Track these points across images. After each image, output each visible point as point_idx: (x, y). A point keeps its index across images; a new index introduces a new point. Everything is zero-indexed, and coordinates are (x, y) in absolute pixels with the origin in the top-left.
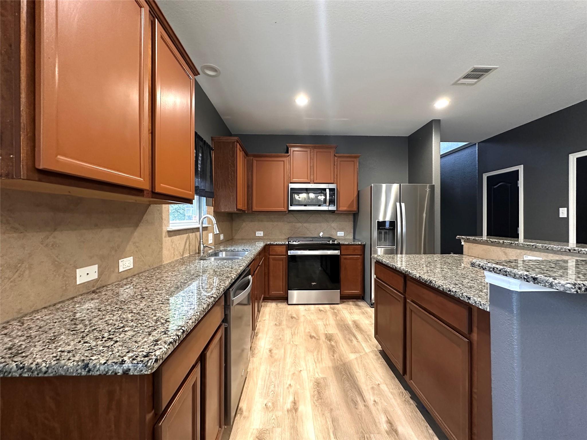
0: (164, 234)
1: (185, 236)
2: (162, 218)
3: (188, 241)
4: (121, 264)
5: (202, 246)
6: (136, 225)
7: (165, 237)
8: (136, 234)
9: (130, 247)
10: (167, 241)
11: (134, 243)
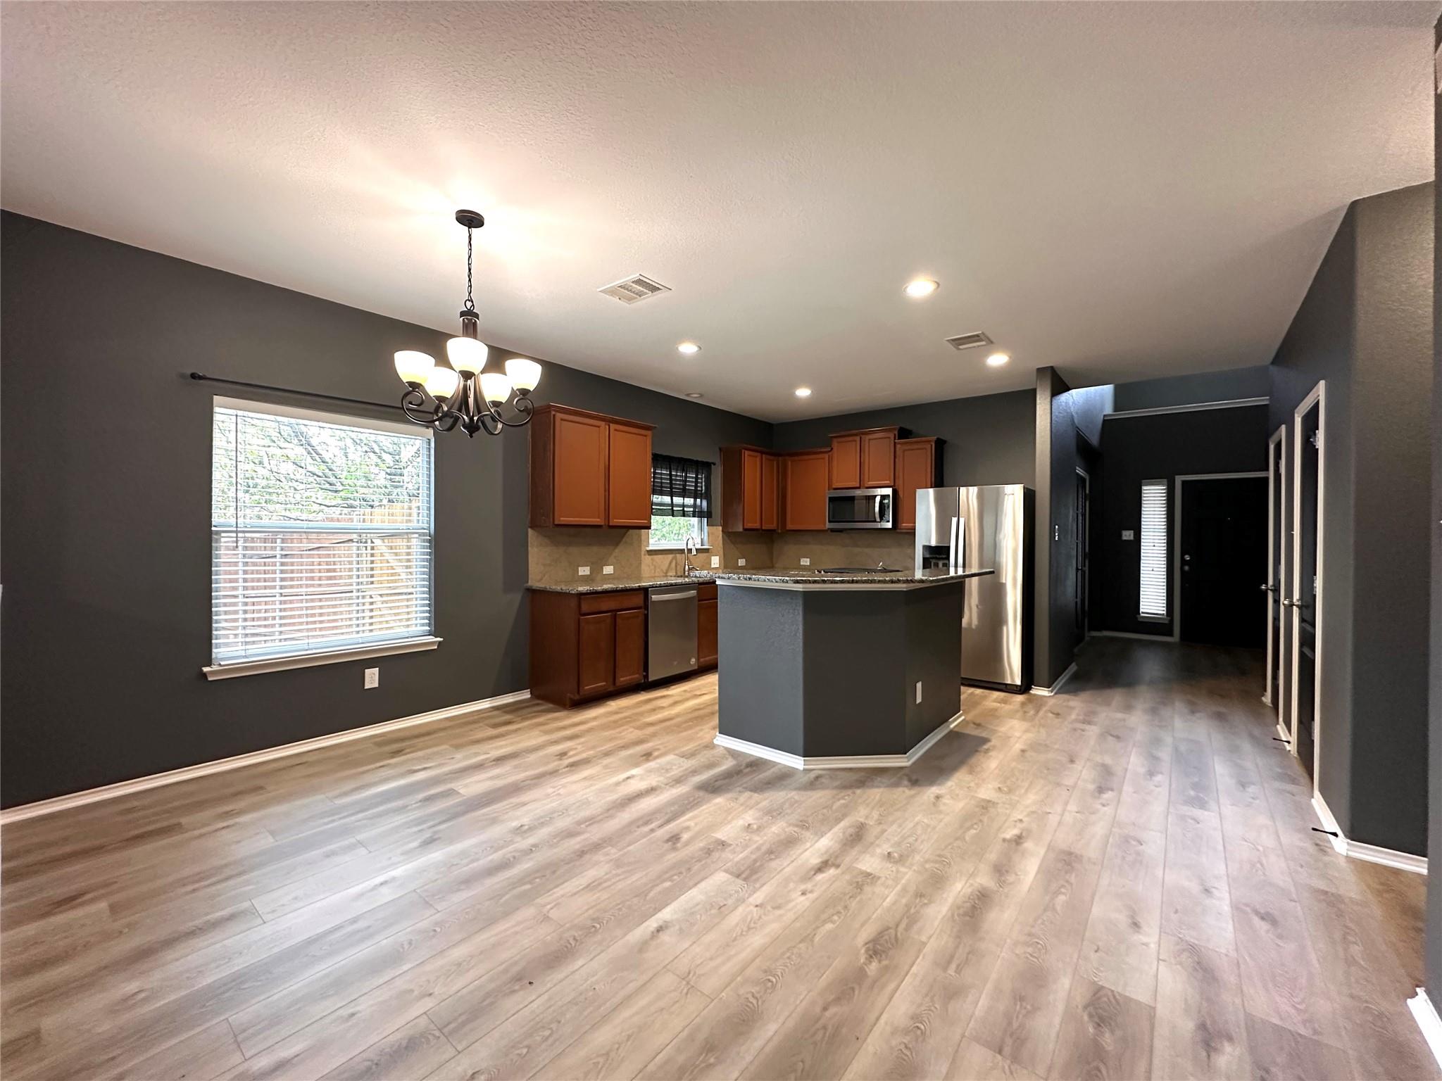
0: (643, 553)
1: (670, 556)
2: (641, 540)
3: (674, 561)
4: (604, 570)
5: (687, 567)
6: (617, 544)
7: (645, 555)
8: (617, 551)
9: (612, 559)
10: (647, 559)
11: (615, 557)
